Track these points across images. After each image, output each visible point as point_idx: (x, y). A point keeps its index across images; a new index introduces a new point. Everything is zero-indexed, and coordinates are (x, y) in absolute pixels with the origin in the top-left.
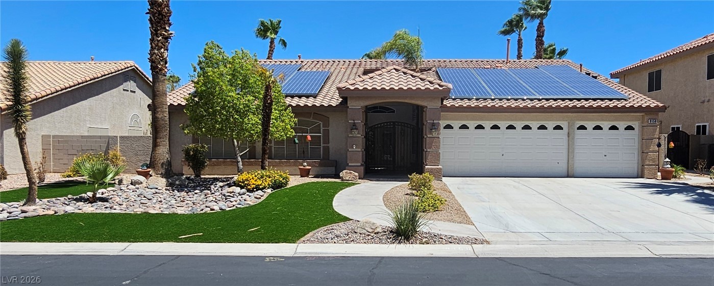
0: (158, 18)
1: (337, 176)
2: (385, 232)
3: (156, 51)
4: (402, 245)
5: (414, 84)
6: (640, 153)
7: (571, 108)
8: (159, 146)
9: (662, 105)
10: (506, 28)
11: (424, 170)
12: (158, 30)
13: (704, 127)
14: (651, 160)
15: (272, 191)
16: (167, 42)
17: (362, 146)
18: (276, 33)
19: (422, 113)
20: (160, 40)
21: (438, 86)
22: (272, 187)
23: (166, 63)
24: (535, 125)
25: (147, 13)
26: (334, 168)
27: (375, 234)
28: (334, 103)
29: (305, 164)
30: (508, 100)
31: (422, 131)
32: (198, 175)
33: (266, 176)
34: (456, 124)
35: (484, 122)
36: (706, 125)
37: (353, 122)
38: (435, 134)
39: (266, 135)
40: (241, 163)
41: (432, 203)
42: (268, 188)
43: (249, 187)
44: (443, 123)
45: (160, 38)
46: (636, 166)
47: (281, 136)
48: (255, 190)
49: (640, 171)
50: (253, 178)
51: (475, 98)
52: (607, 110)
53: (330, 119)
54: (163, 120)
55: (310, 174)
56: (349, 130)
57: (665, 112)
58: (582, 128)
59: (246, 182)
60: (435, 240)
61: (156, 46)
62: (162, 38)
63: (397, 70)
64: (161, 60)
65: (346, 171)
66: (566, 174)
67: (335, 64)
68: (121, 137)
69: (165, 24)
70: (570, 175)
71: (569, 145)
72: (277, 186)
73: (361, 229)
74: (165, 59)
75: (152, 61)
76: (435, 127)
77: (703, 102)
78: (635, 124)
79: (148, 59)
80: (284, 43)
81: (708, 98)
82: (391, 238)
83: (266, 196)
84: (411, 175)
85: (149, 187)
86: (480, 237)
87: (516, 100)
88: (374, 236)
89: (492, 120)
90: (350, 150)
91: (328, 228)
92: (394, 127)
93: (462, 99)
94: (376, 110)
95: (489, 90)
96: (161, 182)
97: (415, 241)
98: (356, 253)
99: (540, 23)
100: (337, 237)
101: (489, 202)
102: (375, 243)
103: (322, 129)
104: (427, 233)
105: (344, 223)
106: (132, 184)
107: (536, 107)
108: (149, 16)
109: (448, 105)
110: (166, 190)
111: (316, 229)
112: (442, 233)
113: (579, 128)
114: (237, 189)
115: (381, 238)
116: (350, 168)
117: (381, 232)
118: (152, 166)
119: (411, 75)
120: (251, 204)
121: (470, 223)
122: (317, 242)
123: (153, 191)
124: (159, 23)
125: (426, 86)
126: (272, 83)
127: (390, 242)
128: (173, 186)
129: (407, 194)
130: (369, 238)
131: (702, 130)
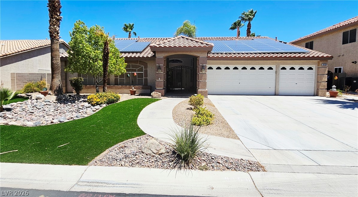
0: (53, 9)
1: (150, 95)
2: (168, 152)
3: (52, 27)
4: (182, 170)
5: (192, 44)
6: (316, 82)
7: (279, 57)
8: (55, 78)
9: (330, 56)
10: (233, 26)
11: (198, 92)
12: (53, 15)
13: (340, 69)
14: (323, 86)
15: (106, 105)
16: (59, 22)
17: (164, 78)
18: (132, 29)
19: (196, 61)
20: (54, 21)
21: (206, 45)
22: (107, 103)
23: (58, 33)
24: (257, 67)
25: (48, 6)
26: (150, 90)
27: (159, 154)
28: (149, 56)
29: (133, 88)
30: (243, 53)
31: (196, 71)
32: (78, 94)
33: (104, 96)
34: (215, 67)
35: (229, 66)
37: (158, 65)
38: (203, 72)
39: (105, 72)
41: (205, 119)
42: (104, 104)
43: (93, 103)
44: (208, 66)
46: (313, 89)
47: (118, 73)
48: (96, 105)
49: (316, 92)
50: (95, 97)
51: (224, 53)
52: (298, 58)
53: (148, 64)
54: (56, 64)
55: (136, 93)
56: (157, 69)
57: (332, 59)
58: (284, 68)
59: (91, 100)
60: (213, 164)
61: (52, 24)
62: (56, 19)
63: (183, 37)
64: (55, 32)
65: (154, 92)
66: (274, 94)
67: (154, 40)
69: (57, 12)
70: (276, 94)
71: (276, 78)
72: (110, 102)
73: (147, 149)
74: (57, 31)
75: (50, 32)
76: (203, 68)
77: (339, 56)
78: (313, 67)
79: (49, 31)
80: (135, 34)
81: (343, 54)
82: (173, 161)
83: (101, 108)
84: (190, 96)
85: (45, 101)
86: (252, 159)
87: (247, 53)
88: (158, 158)
89: (234, 65)
90: (157, 80)
91: (123, 145)
92: (182, 69)
93: (218, 54)
94: (173, 61)
95: (231, 49)
96: (53, 98)
97: (194, 165)
98: (137, 183)
99: (249, 23)
100: (126, 157)
101: (241, 114)
102: (157, 166)
103: (144, 69)
104: (205, 155)
105: (138, 138)
106: (36, 99)
107: (258, 57)
108: (48, 8)
109: (211, 56)
110: (54, 103)
111: (113, 146)
112: (218, 155)
113: (282, 69)
114: (86, 104)
115: (164, 160)
116: (157, 90)
117: (164, 152)
118: (51, 89)
119: (191, 40)
120: (86, 116)
121: (236, 137)
122: (107, 164)
123: (45, 103)
124: (53, 11)
125: (199, 45)
126: (108, 41)
127: (171, 166)
128: (60, 100)
129: (188, 109)
130: (153, 160)
131: (338, 71)
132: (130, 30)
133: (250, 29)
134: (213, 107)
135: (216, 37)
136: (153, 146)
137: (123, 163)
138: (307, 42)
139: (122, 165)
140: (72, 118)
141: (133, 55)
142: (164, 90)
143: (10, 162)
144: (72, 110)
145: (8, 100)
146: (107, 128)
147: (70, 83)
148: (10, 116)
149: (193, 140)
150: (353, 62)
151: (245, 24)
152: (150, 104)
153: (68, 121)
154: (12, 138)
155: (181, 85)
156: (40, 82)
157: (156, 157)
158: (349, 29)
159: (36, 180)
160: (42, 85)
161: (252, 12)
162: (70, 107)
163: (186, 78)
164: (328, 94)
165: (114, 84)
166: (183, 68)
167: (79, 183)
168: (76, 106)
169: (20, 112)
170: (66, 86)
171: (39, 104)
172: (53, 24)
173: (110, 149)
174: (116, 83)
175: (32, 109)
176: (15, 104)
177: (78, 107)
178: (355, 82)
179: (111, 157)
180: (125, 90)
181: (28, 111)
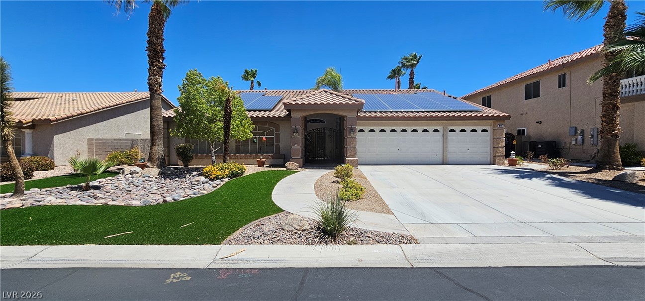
0: (153, 53)
1: (284, 166)
2: (312, 229)
3: (152, 77)
4: (329, 245)
5: (338, 100)
6: (492, 148)
7: (446, 117)
8: (155, 145)
9: (508, 115)
10: (391, 74)
11: (345, 161)
12: (154, 62)
13: (523, 131)
14: (500, 152)
15: (229, 179)
16: (161, 71)
17: (302, 144)
18: (254, 77)
19: (343, 122)
21: (354, 102)
22: (230, 177)
23: (160, 86)
24: (420, 129)
25: (146, 50)
26: (283, 160)
27: (303, 231)
28: (282, 115)
29: (261, 157)
30: (402, 112)
31: (343, 134)
32: (186, 166)
33: (226, 168)
34: (367, 129)
35: (385, 127)
36: (524, 130)
37: (294, 127)
38: (352, 136)
39: (227, 137)
40: (214, 157)
41: (355, 193)
42: (226, 177)
43: (211, 177)
44: (358, 128)
45: (156, 68)
46: (489, 157)
47: (242, 137)
48: (215, 179)
49: (492, 159)
50: (214, 170)
51: (379, 111)
52: (470, 118)
53: (280, 125)
54: (157, 127)
55: (265, 164)
56: (292, 133)
57: (509, 119)
58: (452, 131)
59: (209, 173)
60: (362, 239)
63: (325, 91)
64: (156, 84)
65: (289, 162)
66: (442, 163)
67: (287, 93)
68: (141, 140)
69: (159, 58)
70: (445, 163)
71: (443, 143)
72: (233, 175)
73: (289, 226)
74: (160, 83)
75: (150, 84)
76: (352, 130)
77: (522, 114)
78: (488, 128)
80: (259, 84)
81: (526, 112)
82: (318, 237)
83: (222, 184)
84: (336, 167)
85: (143, 176)
86: (405, 233)
87: (407, 112)
88: (301, 235)
89: (391, 126)
90: (293, 147)
91: (259, 223)
92: (324, 131)
93: (370, 112)
94: (313, 121)
95: (387, 106)
96: (154, 171)
97: (342, 240)
98: (279, 259)
99: (412, 70)
100: (264, 235)
101: (398, 188)
102: (301, 243)
103: (275, 133)
104: (354, 229)
105: (275, 215)
106: (131, 174)
107: (420, 117)
108: (147, 52)
109: (362, 116)
110: (156, 178)
111: (247, 224)
112: (368, 229)
113: (450, 131)
114: (202, 179)
115: (308, 236)
116: (293, 160)
117: (308, 228)
118: (150, 160)
119: (336, 95)
120: (205, 192)
121: (390, 212)
122: (243, 243)
123: (144, 179)
124: (155, 57)
125: (346, 102)
126: (231, 97)
127: (317, 242)
128: (163, 174)
129: (334, 182)
130: (295, 237)
131: (521, 132)
132: (252, 79)
133: (413, 78)
134: (364, 180)
135: (368, 90)
136: (295, 222)
137: (262, 241)
138: (484, 96)
139: (260, 243)
140: (188, 195)
141: (261, 114)
142: (302, 160)
143: (127, 244)
144: (184, 187)
145: (97, 174)
146: (237, 205)
147: (175, 152)
148: (101, 196)
149: (340, 212)
150: (538, 122)
151: (406, 72)
152: (285, 177)
153: (184, 199)
154: (121, 219)
155: (324, 152)
156: (130, 150)
157: (299, 233)
158: (532, 81)
159: (165, 261)
160: (133, 155)
161: (415, 56)
162: (179, 184)
163: (330, 144)
164: (506, 162)
165: (235, 152)
166: (326, 131)
167: (215, 262)
168: (188, 182)
169: (112, 191)
170: (169, 156)
171: (137, 179)
172: (153, 73)
173: (244, 227)
174: (238, 151)
175: (128, 186)
176: (104, 180)
177: (191, 183)
178: (540, 146)
179: (246, 235)
180: (249, 160)
181: (124, 189)
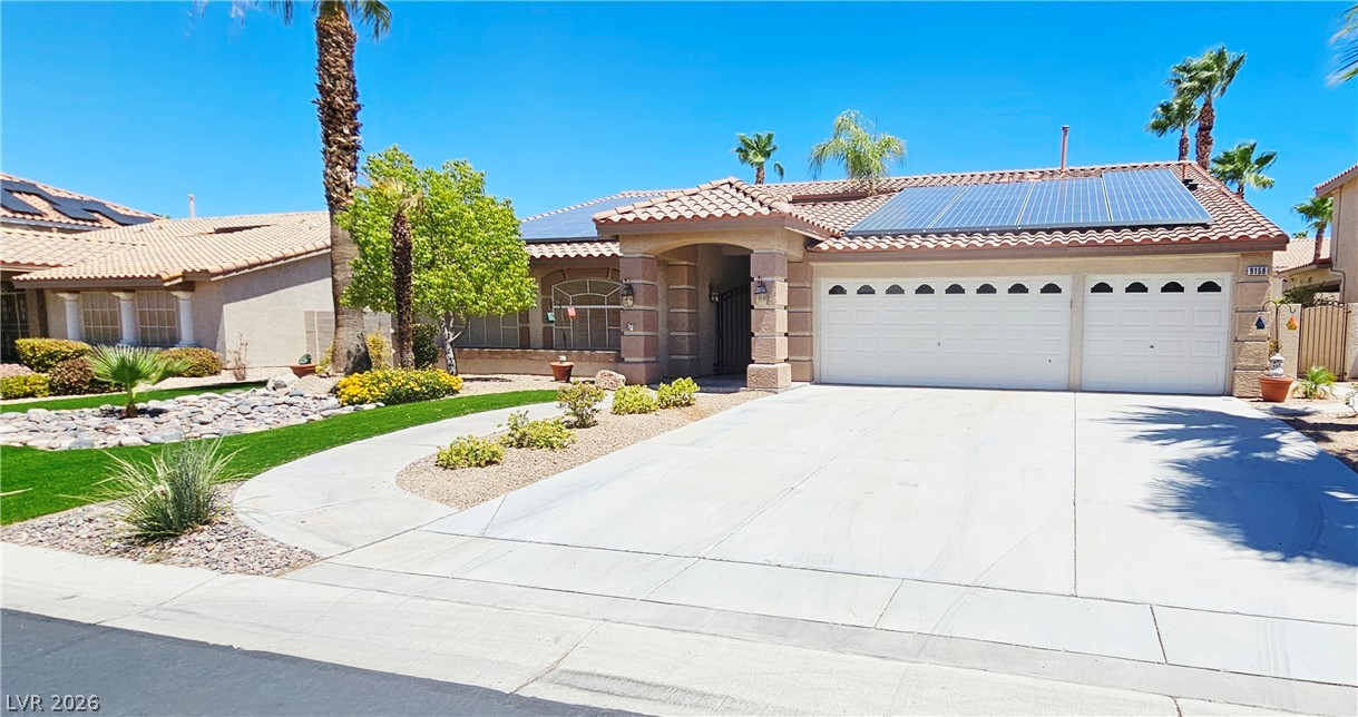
0: (329, 115)
6: (1230, 340)
7: (1082, 246)
9: (1278, 233)
10: (1159, 118)
12: (330, 135)
14: (1251, 357)
16: (350, 155)
18: (767, 155)
20: (334, 152)
23: (348, 190)
24: (1002, 284)
30: (955, 234)
34: (852, 284)
37: (628, 281)
40: (452, 355)
44: (827, 284)
45: (335, 148)
46: (1223, 369)
49: (1228, 378)
51: (890, 233)
57: (1284, 249)
58: (1102, 288)
63: (731, 185)
64: (338, 186)
65: (603, 371)
66: (1066, 386)
69: (341, 124)
70: (1072, 386)
71: (1071, 325)
80: (779, 169)
87: (971, 234)
89: (918, 275)
90: (626, 334)
93: (866, 237)
96: (319, 384)
106: (274, 388)
113: (1095, 289)
116: (625, 365)
118: (333, 358)
124: (330, 122)
132: (760, 159)
133: (1210, 128)
